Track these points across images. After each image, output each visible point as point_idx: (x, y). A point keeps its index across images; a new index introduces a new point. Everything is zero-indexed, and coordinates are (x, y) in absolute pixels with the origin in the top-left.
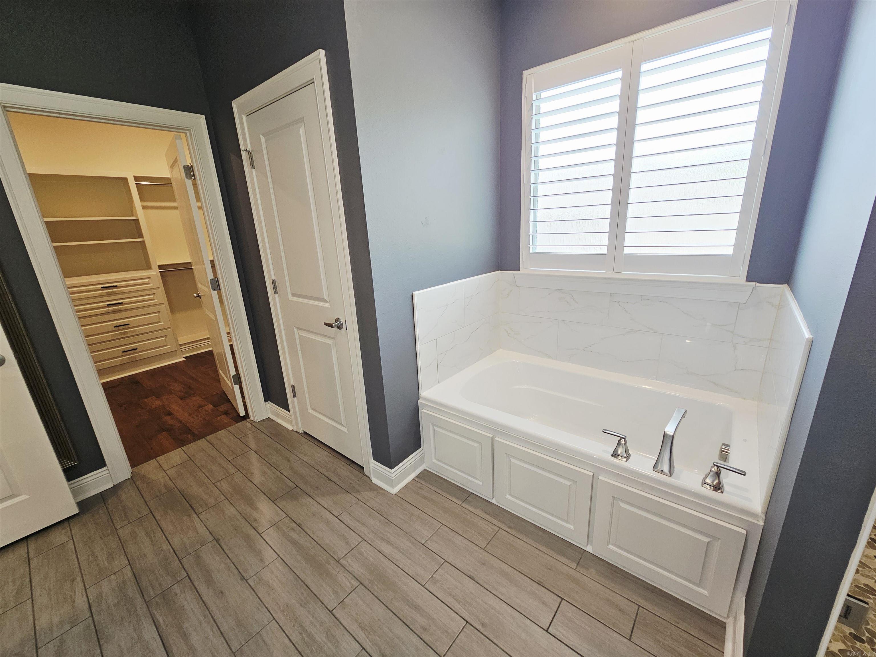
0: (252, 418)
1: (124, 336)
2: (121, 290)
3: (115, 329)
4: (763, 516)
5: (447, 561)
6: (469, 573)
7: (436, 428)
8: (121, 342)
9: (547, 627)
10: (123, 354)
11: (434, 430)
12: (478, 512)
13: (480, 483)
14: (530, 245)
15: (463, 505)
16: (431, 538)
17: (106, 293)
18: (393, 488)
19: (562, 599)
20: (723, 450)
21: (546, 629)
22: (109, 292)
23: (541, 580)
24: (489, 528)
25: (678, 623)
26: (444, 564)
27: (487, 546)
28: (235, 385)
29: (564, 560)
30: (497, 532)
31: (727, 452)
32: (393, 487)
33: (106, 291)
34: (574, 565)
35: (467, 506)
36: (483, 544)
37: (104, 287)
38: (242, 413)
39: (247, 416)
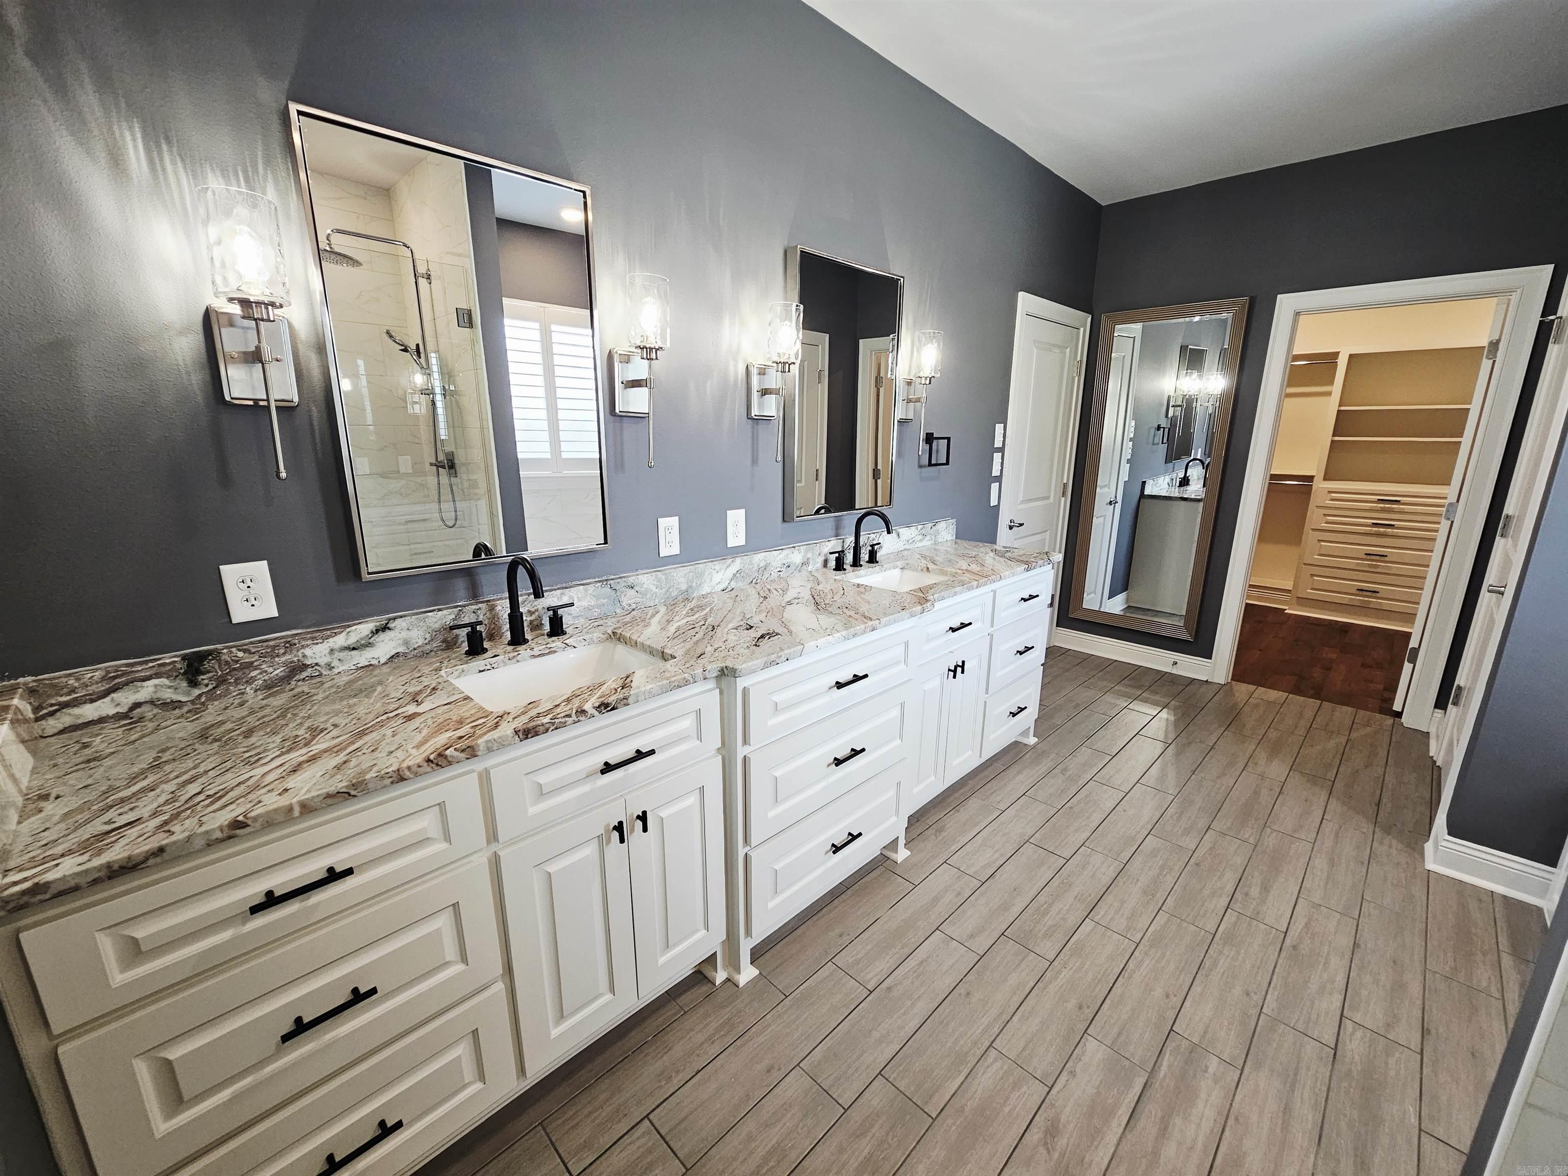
0: (1403, 720)
1: (1373, 570)
2: (1404, 509)
3: (1365, 557)
8: (1361, 576)
10: (1358, 592)
17: (1381, 507)
22: (1384, 507)
28: (1408, 661)
33: (1382, 505)
37: (1382, 500)
38: (1397, 707)
39: (1399, 715)
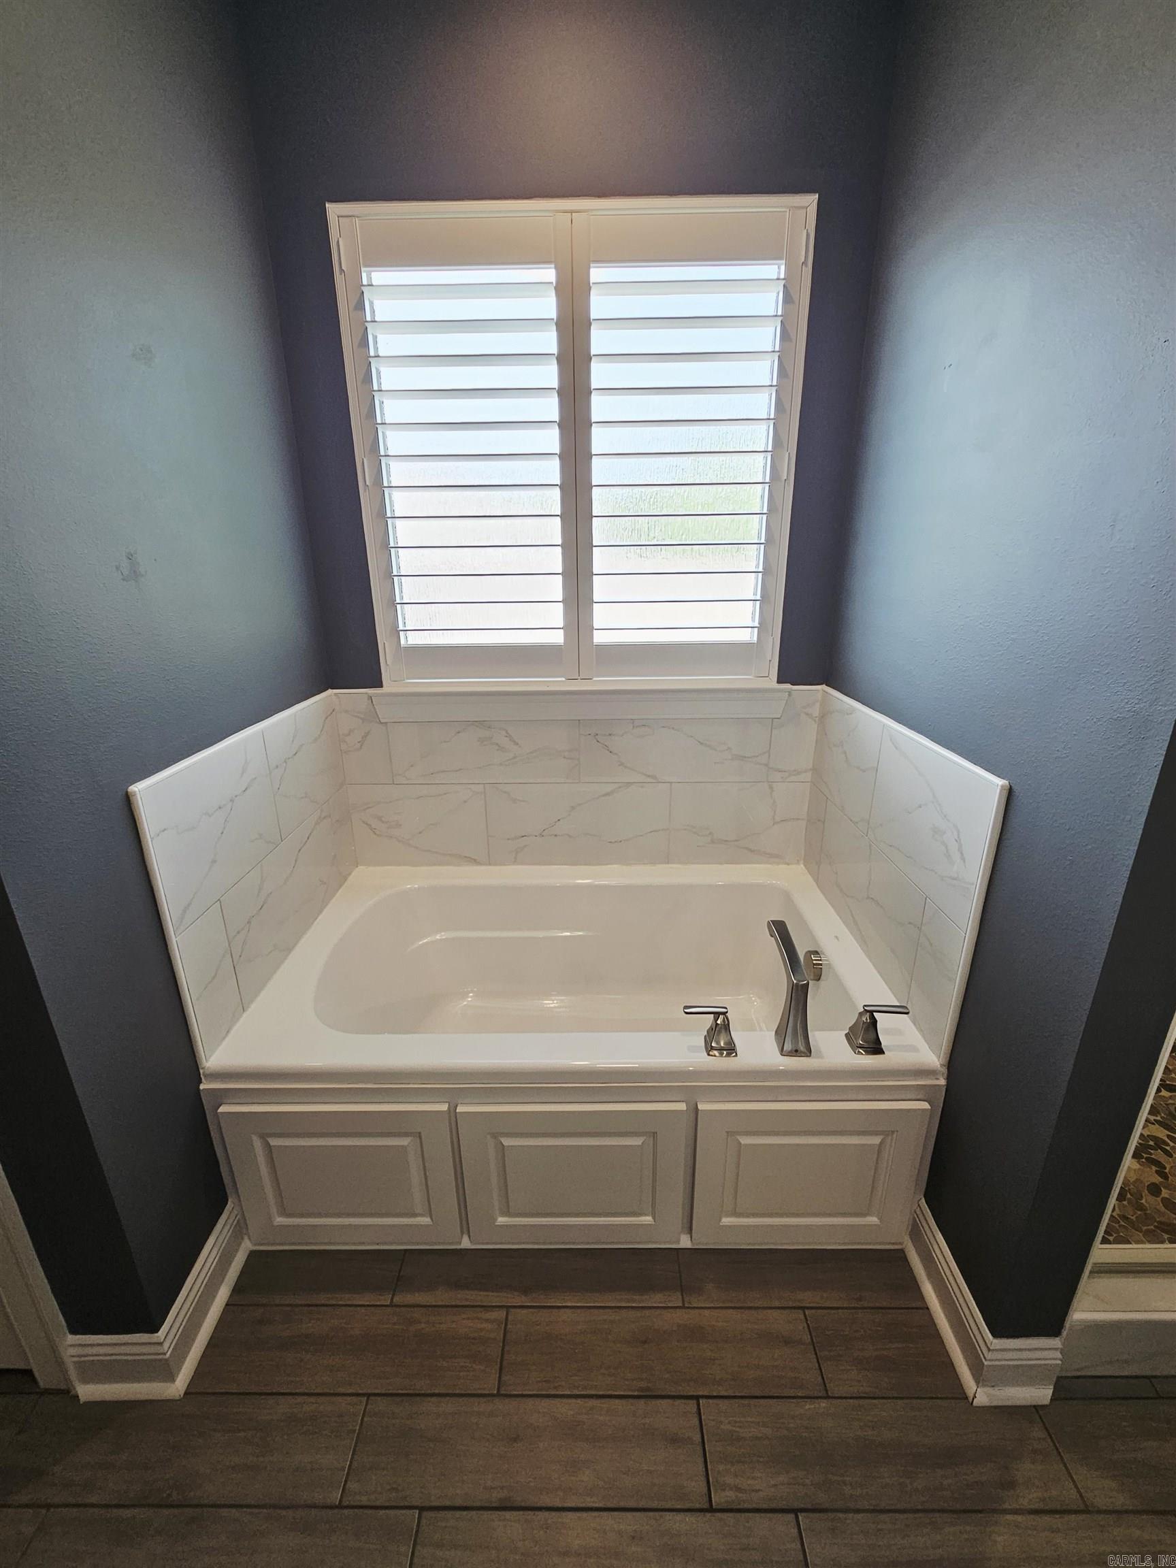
4: (945, 1070)
5: (427, 1504)
6: (496, 1497)
7: (274, 1142)
9: (706, 1499)
11: (269, 1148)
12: (442, 1296)
13: (426, 1220)
14: (400, 629)
15: (397, 1300)
16: (355, 1464)
18: (173, 1381)
19: (697, 1398)
20: (814, 962)
21: (706, 1506)
23: (643, 1384)
24: (485, 1325)
25: (860, 1299)
26: (424, 1521)
27: (504, 1378)
29: (656, 1299)
30: (506, 1325)
31: (821, 964)
32: (171, 1377)
34: (675, 1299)
35: (410, 1298)
36: (490, 1385)
